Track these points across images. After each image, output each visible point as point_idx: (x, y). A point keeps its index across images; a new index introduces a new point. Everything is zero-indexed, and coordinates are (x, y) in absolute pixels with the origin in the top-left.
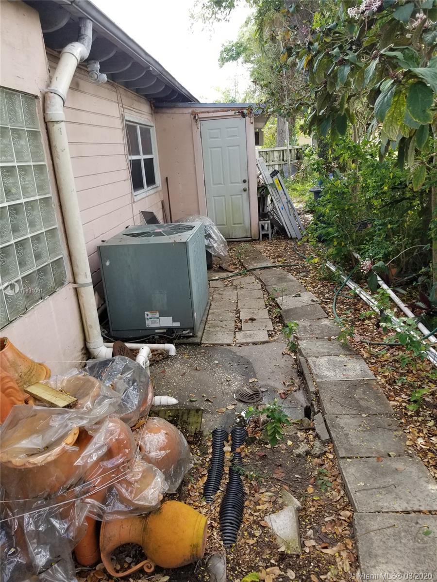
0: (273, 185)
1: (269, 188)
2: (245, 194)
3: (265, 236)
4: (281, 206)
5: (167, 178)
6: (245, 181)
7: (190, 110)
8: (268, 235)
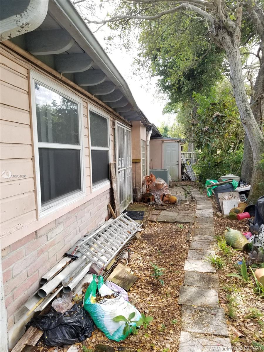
0: (186, 163)
1: (185, 164)
2: (177, 166)
3: (183, 180)
4: (189, 170)
5: (152, 160)
6: (177, 162)
7: (161, 140)
8: (184, 179)
